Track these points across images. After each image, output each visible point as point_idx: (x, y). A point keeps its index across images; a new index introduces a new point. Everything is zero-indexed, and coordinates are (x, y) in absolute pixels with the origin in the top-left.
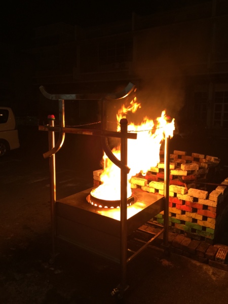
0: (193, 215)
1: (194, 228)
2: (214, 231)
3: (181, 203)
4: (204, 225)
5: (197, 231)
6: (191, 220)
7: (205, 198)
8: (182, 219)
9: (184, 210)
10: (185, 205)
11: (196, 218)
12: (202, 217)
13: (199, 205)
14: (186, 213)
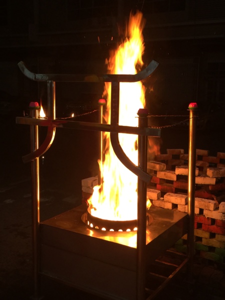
3: (210, 221)
8: (210, 245)
9: (213, 232)
10: (215, 226)
14: (217, 236)
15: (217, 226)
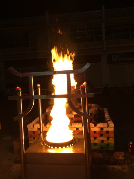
0: (101, 139)
1: (103, 146)
2: (114, 145)
3: (94, 132)
4: (108, 143)
5: (104, 148)
6: (100, 142)
7: (107, 127)
8: (95, 143)
9: (95, 137)
11: (103, 140)
12: (106, 138)
13: (104, 131)
14: (97, 138)
15: (97, 134)
